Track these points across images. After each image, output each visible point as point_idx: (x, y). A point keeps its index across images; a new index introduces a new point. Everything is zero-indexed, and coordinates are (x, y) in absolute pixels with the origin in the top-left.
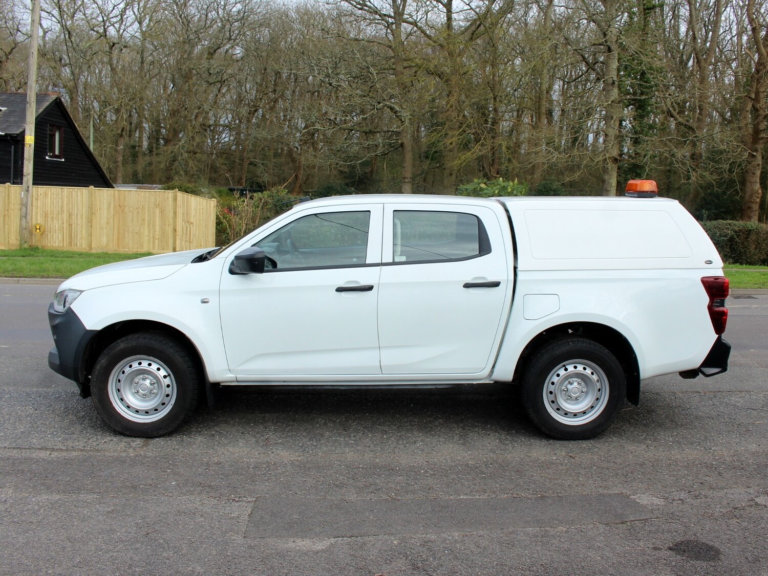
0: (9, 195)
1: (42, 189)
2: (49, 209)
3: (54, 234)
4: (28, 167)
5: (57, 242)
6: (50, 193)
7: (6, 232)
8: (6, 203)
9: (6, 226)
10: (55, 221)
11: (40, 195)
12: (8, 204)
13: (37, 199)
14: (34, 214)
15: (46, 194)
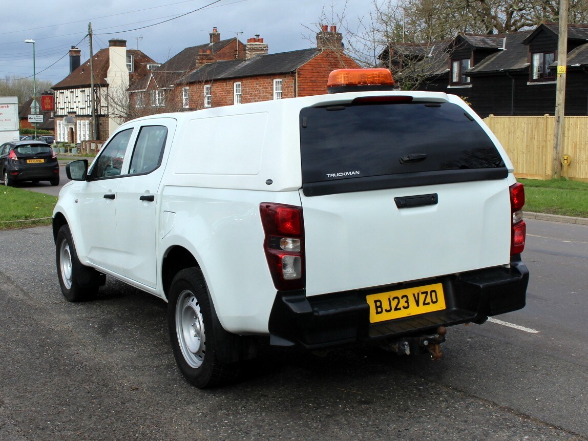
0: (547, 126)
1: (573, 119)
2: (578, 138)
3: (582, 165)
4: (560, 98)
5: (584, 173)
6: (579, 123)
7: (544, 163)
8: (545, 134)
9: (544, 157)
10: (582, 152)
11: (571, 125)
12: (546, 135)
13: (568, 130)
14: (566, 144)
15: (576, 125)
